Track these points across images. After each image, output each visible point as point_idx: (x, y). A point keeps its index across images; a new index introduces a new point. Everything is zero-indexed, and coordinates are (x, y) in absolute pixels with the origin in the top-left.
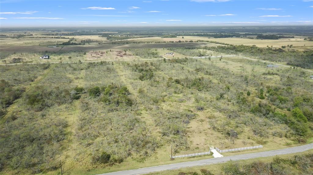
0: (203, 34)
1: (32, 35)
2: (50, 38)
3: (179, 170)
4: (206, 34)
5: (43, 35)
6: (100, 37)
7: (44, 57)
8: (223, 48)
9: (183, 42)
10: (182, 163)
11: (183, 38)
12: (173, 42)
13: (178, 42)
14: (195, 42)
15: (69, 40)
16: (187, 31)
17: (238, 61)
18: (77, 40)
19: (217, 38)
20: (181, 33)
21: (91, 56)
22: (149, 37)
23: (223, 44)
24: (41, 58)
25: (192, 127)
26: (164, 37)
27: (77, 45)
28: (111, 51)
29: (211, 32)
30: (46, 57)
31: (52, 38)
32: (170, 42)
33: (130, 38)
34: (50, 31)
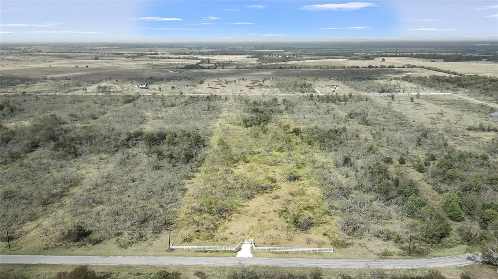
0: (426, 54)
1: (157, 54)
2: (177, 58)
3: (164, 268)
4: (432, 54)
5: (172, 54)
6: (248, 57)
7: (140, 86)
8: (438, 79)
9: (377, 67)
10: (179, 257)
11: (383, 60)
12: (358, 67)
13: (366, 68)
14: (399, 67)
15: (199, 61)
16: (407, 49)
17: (445, 104)
18: (211, 62)
19: (449, 61)
20: (390, 52)
21: (208, 86)
22: (327, 58)
23: (448, 72)
24: (136, 86)
25: (248, 206)
26: (352, 59)
27: (205, 69)
28: (243, 79)
29: (451, 50)
30: (143, 86)
31: (180, 58)
32: (353, 67)
33: (294, 60)
34: (186, 48)
